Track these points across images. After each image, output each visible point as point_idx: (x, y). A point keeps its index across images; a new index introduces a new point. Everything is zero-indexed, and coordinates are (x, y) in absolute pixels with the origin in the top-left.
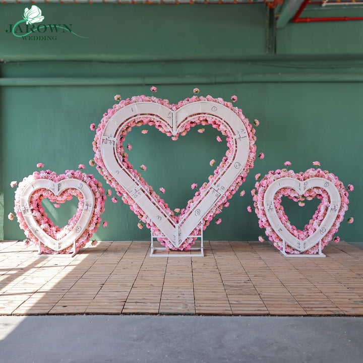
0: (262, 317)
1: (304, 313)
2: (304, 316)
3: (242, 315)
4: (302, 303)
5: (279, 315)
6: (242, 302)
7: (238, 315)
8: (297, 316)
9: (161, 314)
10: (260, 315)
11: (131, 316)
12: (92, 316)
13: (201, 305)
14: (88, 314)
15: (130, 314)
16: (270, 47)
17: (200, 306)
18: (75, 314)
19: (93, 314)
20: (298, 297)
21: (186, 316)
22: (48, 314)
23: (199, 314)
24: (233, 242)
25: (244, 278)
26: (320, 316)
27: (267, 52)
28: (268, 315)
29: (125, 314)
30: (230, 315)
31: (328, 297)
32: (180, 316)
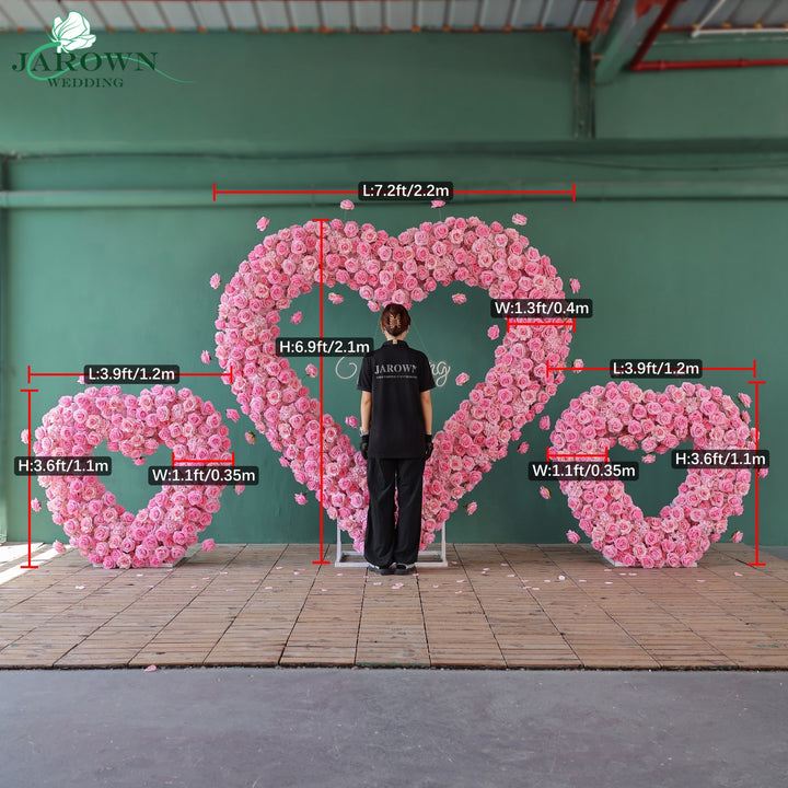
0: (568, 672)
1: (655, 664)
2: (654, 669)
3: (526, 669)
4: (650, 647)
5: (603, 669)
6: (526, 646)
7: (518, 668)
8: (640, 669)
9: (360, 667)
10: (564, 668)
11: (299, 670)
12: (218, 670)
13: (442, 650)
14: (209, 666)
15: (295, 666)
16: (582, 123)
17: (440, 653)
18: (183, 666)
19: (221, 665)
20: (643, 637)
21: (411, 671)
22: (127, 666)
23: (438, 667)
24: (504, 545)
25: (528, 607)
26: (687, 669)
27: (576, 135)
28: (579, 667)
29: (287, 666)
30: (503, 668)
31: (703, 638)
32: (398, 670)
